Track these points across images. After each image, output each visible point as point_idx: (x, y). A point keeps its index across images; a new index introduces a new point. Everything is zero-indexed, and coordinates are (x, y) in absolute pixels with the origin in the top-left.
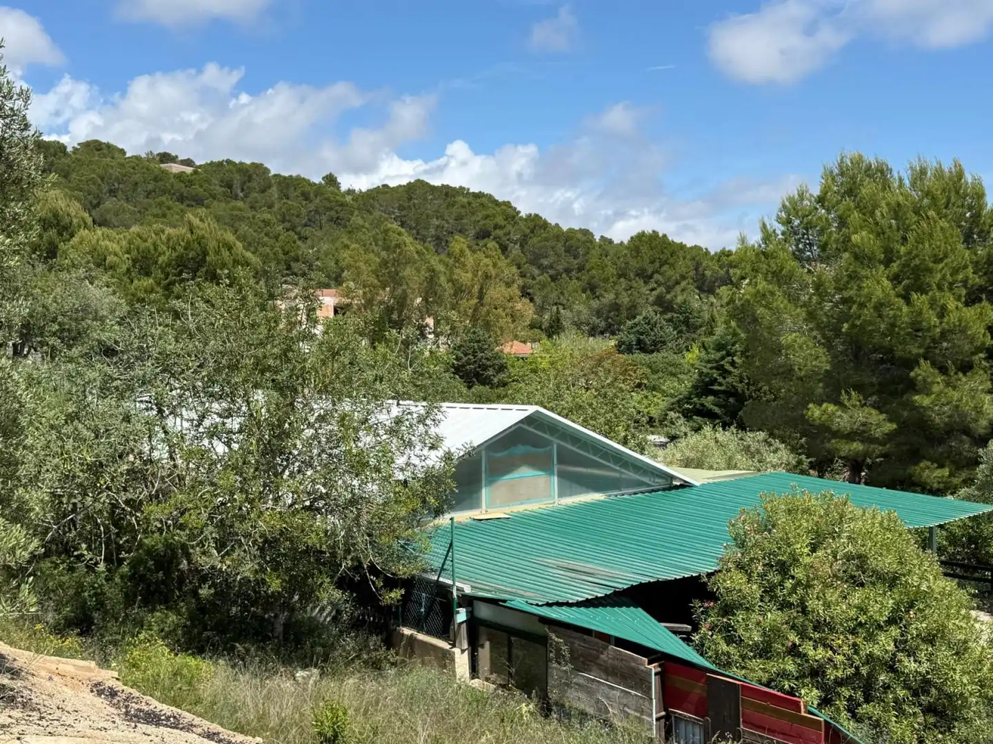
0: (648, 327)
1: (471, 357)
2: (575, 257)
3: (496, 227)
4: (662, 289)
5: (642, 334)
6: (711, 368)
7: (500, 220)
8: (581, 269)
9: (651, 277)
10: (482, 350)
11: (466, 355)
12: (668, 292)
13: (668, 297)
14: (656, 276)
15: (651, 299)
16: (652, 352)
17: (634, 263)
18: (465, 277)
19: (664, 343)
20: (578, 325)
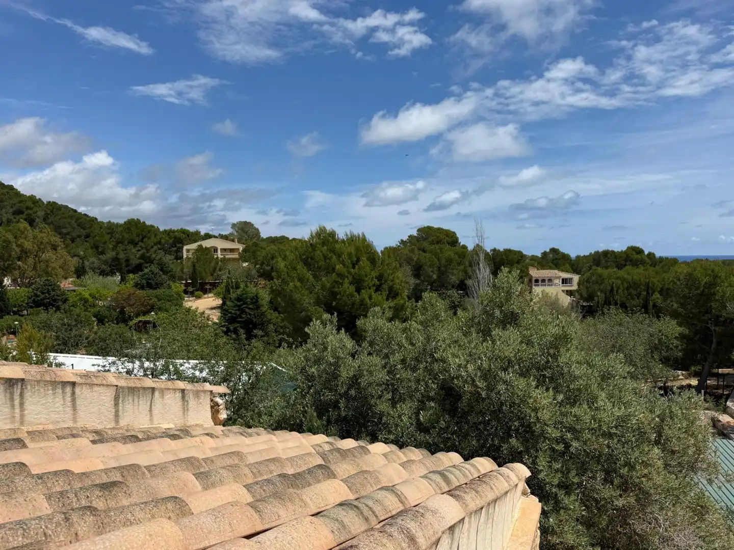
0: (153, 276)
1: (47, 295)
2: (84, 229)
3: (27, 208)
4: (144, 251)
5: (149, 279)
6: (236, 310)
7: (30, 204)
8: (87, 236)
9: (137, 244)
10: (53, 290)
11: (43, 293)
12: (147, 252)
13: (148, 255)
14: (140, 243)
15: (138, 256)
16: (155, 288)
17: (127, 236)
18: (28, 245)
19: (162, 284)
20: (93, 269)
